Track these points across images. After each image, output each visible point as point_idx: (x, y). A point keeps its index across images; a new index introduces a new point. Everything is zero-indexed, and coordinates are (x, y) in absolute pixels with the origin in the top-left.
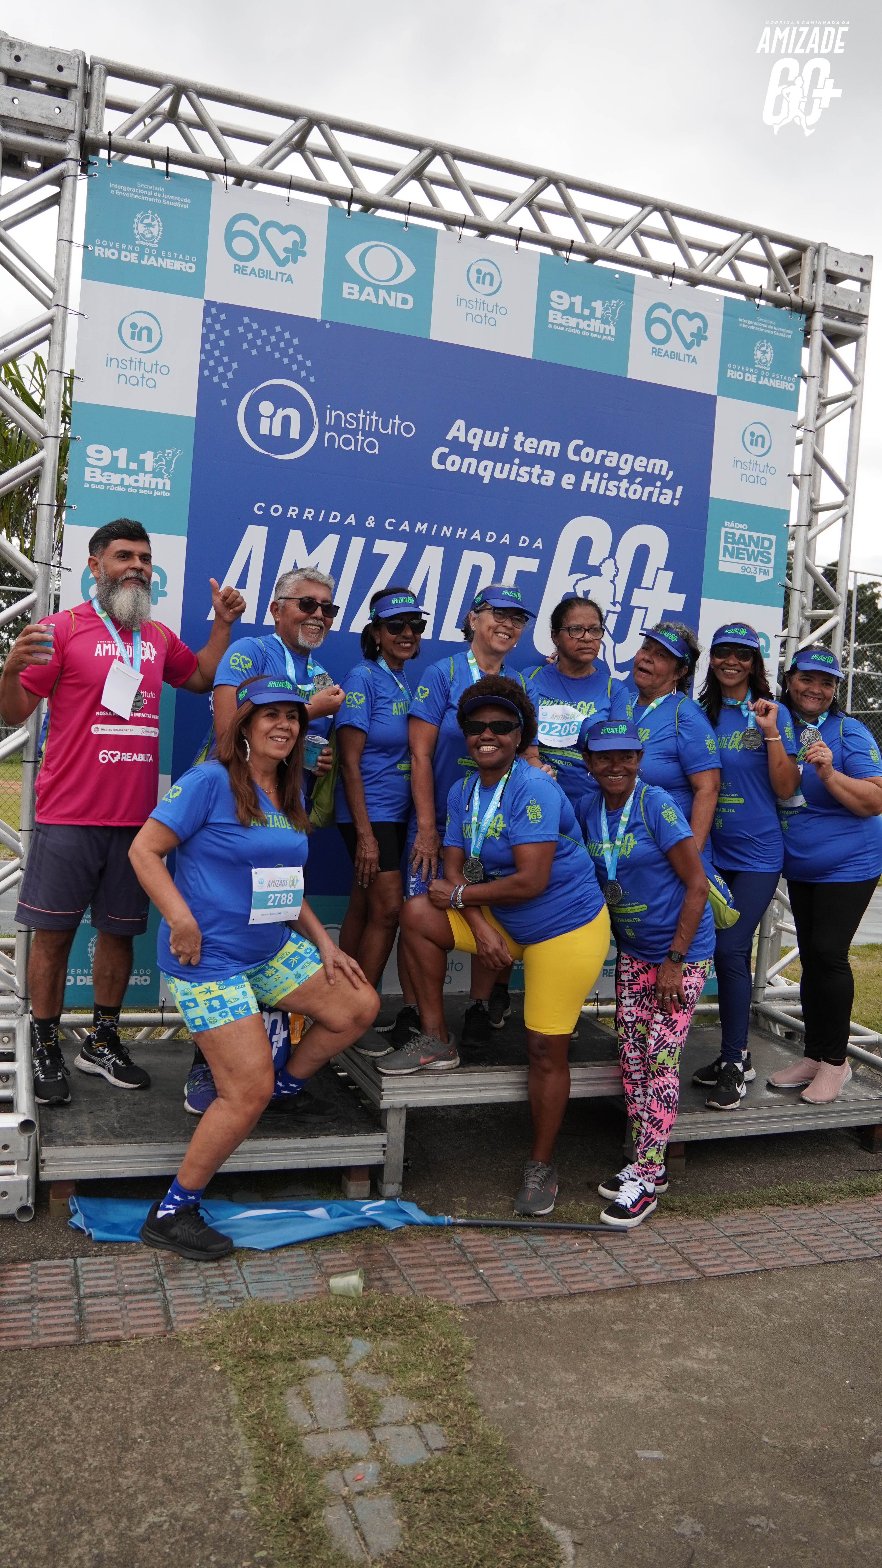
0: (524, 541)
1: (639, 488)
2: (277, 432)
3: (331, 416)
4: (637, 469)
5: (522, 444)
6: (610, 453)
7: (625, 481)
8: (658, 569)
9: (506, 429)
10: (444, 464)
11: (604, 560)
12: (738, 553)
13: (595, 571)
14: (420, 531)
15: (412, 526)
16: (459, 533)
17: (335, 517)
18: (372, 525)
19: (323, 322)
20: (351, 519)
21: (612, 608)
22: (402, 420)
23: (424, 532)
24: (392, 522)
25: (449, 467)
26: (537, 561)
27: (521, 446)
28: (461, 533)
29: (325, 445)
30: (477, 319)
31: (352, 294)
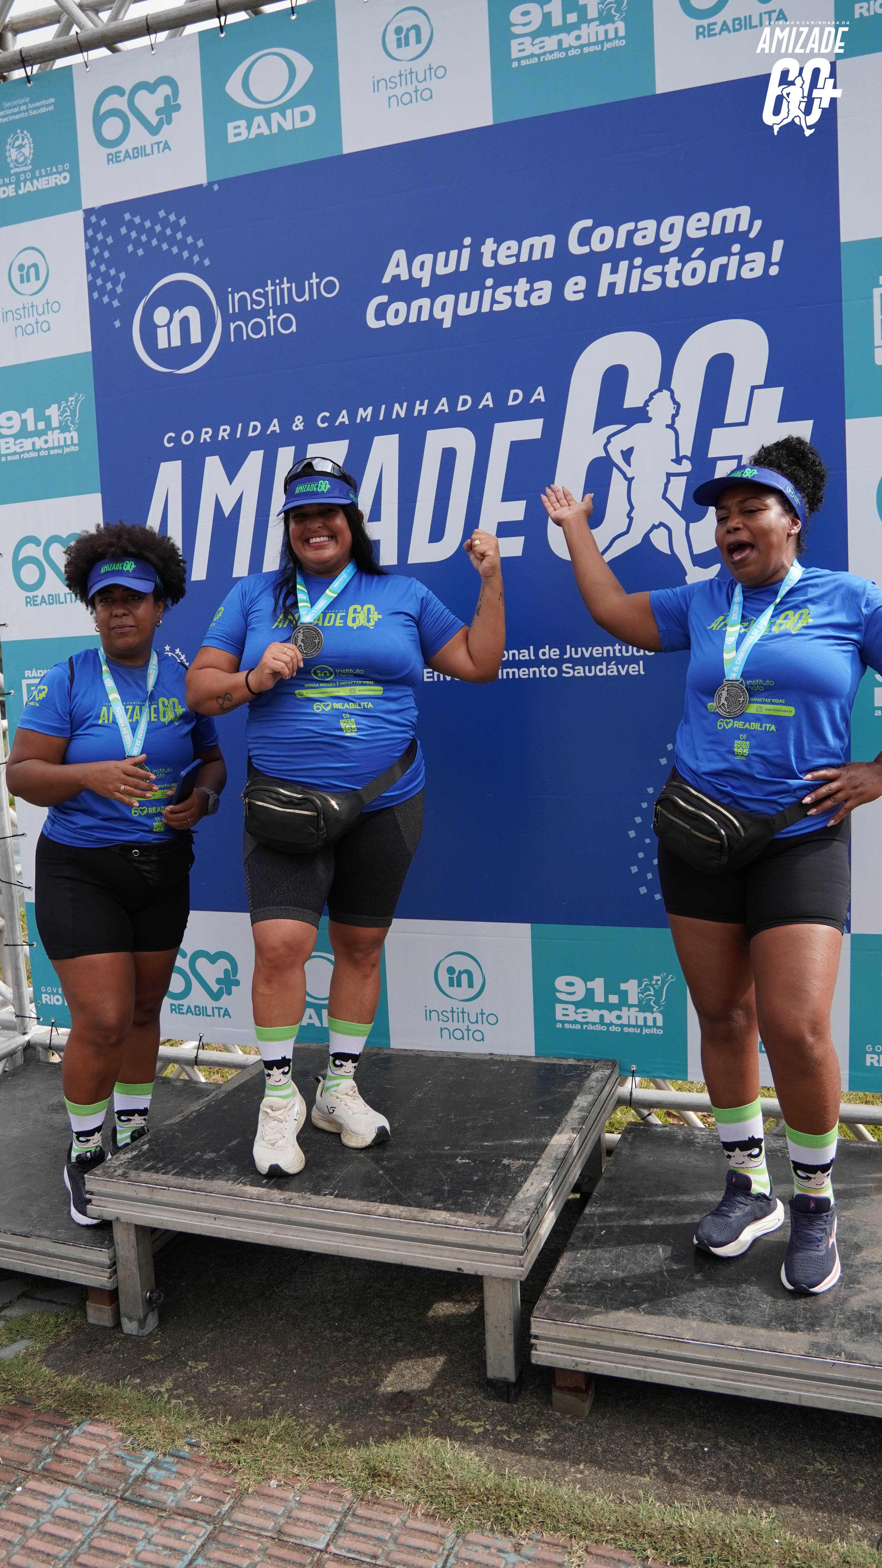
0: (515, 397)
1: (701, 265)
2: (176, 342)
3: (234, 300)
4: (693, 234)
5: (494, 255)
6: (641, 225)
7: (674, 260)
8: (753, 388)
9: (467, 241)
10: (384, 318)
11: (652, 395)
13: (640, 415)
14: (363, 420)
15: (352, 416)
16: (418, 407)
17: (254, 429)
18: (301, 427)
19: (210, 184)
20: (275, 426)
21: (676, 468)
22: (321, 277)
23: (368, 420)
24: (324, 416)
25: (392, 321)
26: (540, 422)
27: (492, 258)
28: (420, 408)
29: (232, 340)
30: (406, 99)
31: (240, 134)
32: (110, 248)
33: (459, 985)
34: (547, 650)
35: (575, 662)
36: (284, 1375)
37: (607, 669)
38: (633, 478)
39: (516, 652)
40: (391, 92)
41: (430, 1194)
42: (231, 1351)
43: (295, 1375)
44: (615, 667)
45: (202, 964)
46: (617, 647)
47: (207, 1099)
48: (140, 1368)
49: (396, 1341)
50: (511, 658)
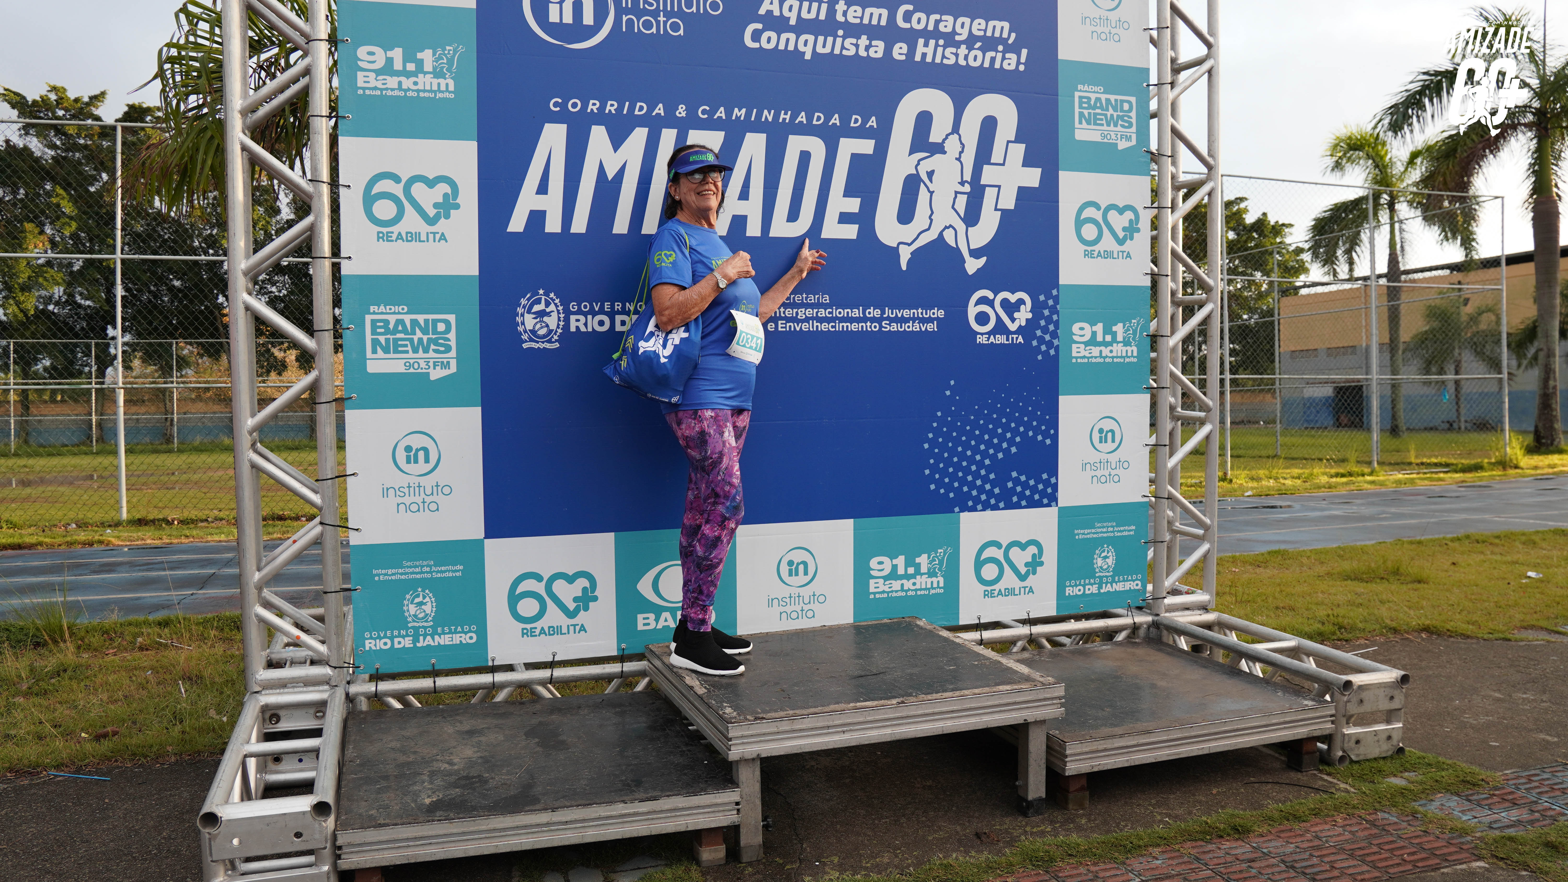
0: (856, 121)
1: (980, 54)
2: (568, 19)
4: (975, 32)
5: (845, 14)
6: (944, 17)
7: (964, 47)
8: (1008, 142)
10: (759, 41)
11: (947, 136)
12: (1096, 119)
14: (738, 118)
15: (729, 113)
16: (782, 116)
17: (641, 109)
18: (684, 114)
20: (660, 110)
23: (742, 118)
24: (705, 109)
25: (765, 45)
26: (872, 142)
27: (843, 16)
28: (784, 117)
29: (624, 30)
33: (797, 574)
34: (872, 310)
35: (891, 320)
37: (913, 326)
38: (934, 192)
39: (850, 310)
43: (901, 843)
44: (918, 324)
45: (559, 587)
46: (920, 311)
50: (845, 315)
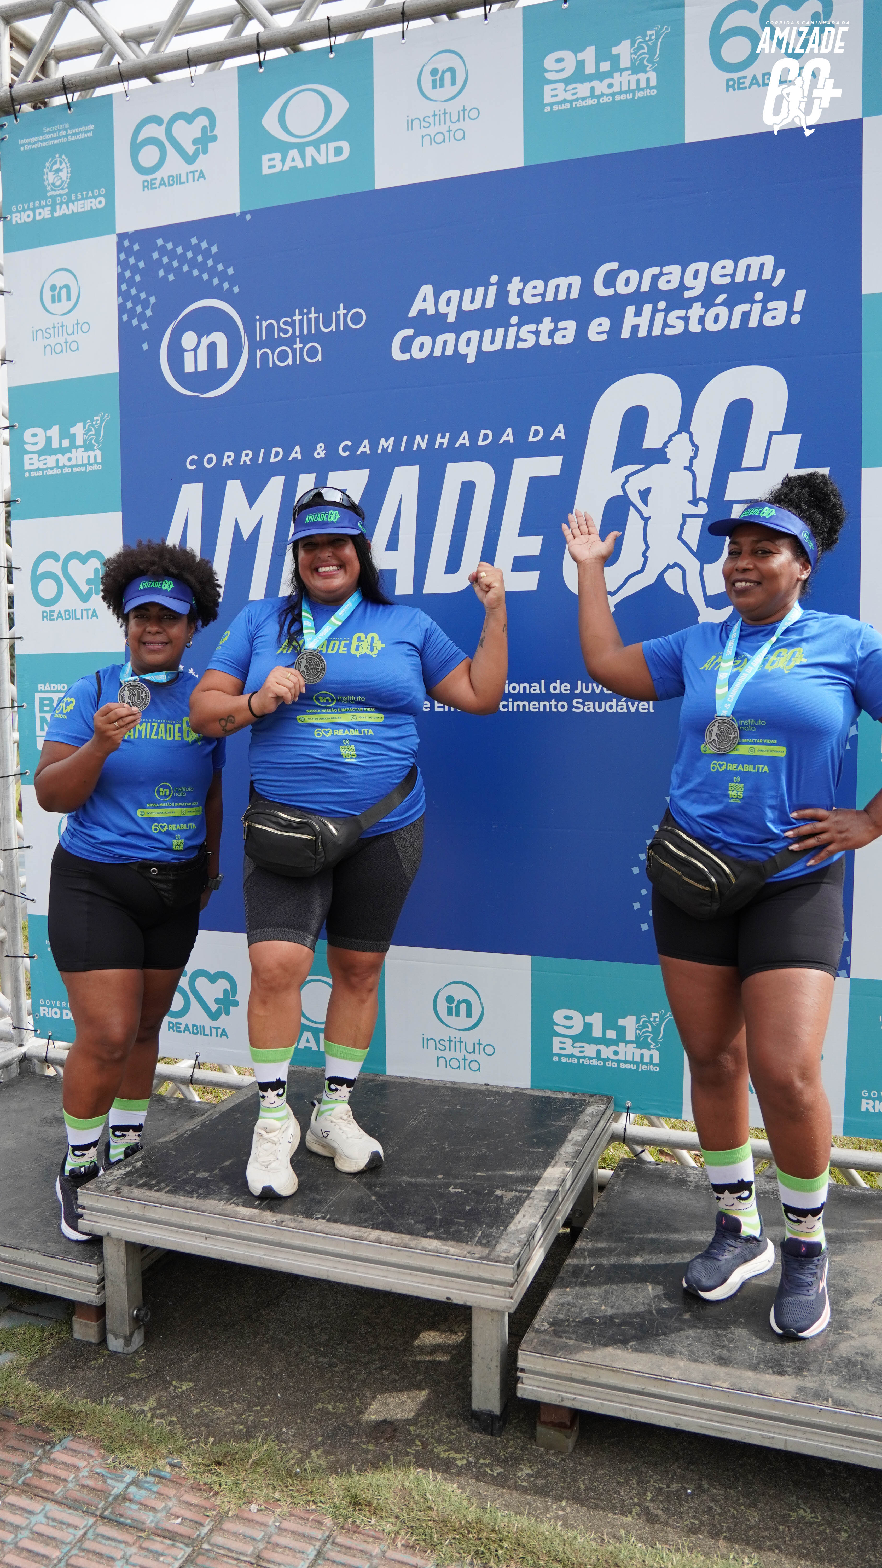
0: (535, 434)
1: (723, 311)
2: (203, 366)
3: (261, 328)
4: (716, 280)
5: (520, 294)
6: (666, 269)
8: (771, 434)
9: (494, 279)
10: (409, 351)
11: (672, 435)
14: (384, 450)
15: (374, 445)
16: (439, 440)
17: (277, 454)
18: (322, 455)
19: (243, 214)
20: (297, 453)
21: (692, 510)
22: (348, 308)
23: (390, 450)
24: (346, 445)
25: (417, 354)
26: (559, 459)
27: (518, 297)
28: (441, 441)
29: (258, 367)
30: (439, 138)
31: (274, 166)
32: (141, 272)
33: (458, 1014)
34: (558, 685)
35: (585, 698)
36: (268, 1399)
37: (617, 706)
38: (650, 518)
39: (527, 685)
40: (424, 131)
41: (422, 1222)
42: (216, 1372)
43: (279, 1399)
44: (625, 704)
45: (202, 984)
47: (202, 1118)
48: (124, 1386)
49: (381, 1369)
50: (522, 692)
